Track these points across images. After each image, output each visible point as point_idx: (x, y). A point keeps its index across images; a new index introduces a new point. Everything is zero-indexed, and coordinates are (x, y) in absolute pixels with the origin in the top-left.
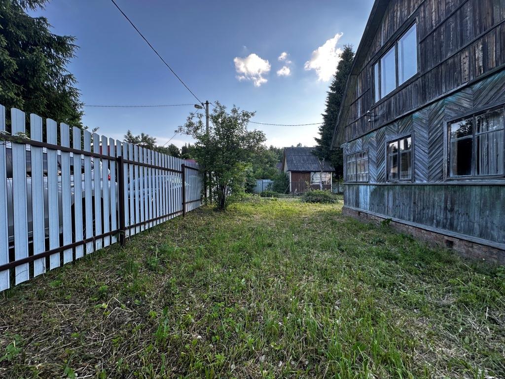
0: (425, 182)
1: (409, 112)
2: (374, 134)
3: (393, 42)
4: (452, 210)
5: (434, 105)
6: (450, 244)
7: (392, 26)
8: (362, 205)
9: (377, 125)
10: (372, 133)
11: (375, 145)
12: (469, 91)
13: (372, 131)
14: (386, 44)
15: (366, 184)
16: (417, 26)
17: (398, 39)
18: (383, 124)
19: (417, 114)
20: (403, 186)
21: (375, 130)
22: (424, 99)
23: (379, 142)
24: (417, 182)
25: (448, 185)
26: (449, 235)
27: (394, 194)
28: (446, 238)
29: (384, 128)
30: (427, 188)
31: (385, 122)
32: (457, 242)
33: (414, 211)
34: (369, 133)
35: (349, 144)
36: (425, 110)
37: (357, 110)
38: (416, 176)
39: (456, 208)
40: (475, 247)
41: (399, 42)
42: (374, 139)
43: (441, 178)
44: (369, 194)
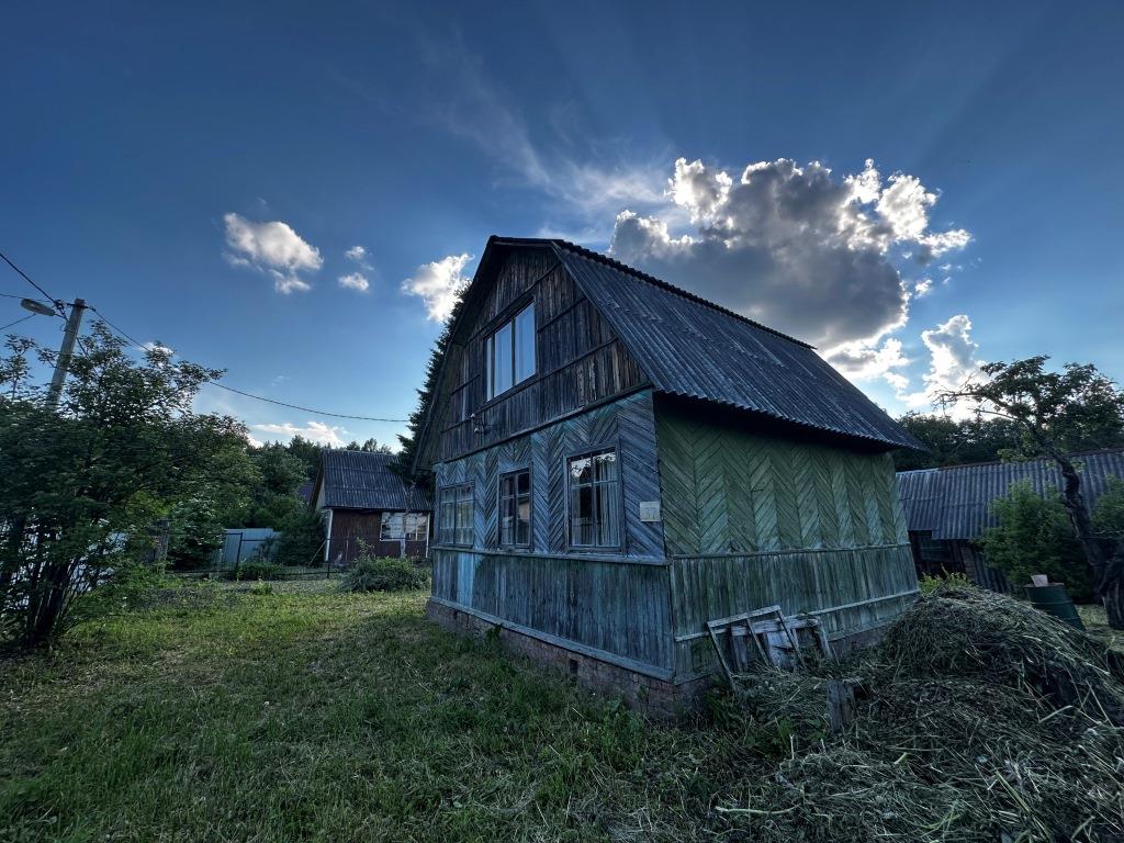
0: (546, 552)
1: (526, 430)
2: (483, 456)
3: (509, 314)
4: (575, 603)
5: (553, 427)
6: (574, 665)
7: (508, 292)
8: (461, 595)
9: (487, 441)
10: (480, 454)
11: (484, 475)
12: (584, 418)
13: (482, 450)
14: (501, 314)
15: (469, 550)
16: (536, 306)
17: (515, 314)
18: (495, 442)
19: (535, 436)
20: (519, 557)
21: (486, 449)
22: (543, 416)
23: (490, 470)
24: (537, 552)
25: (570, 560)
26: (573, 649)
27: (508, 572)
28: (570, 655)
29: (497, 448)
30: (548, 563)
31: (498, 439)
32: (581, 660)
33: (534, 607)
34: (478, 451)
35: (446, 467)
36: (544, 433)
37: (460, 406)
38: (536, 541)
39: (580, 601)
40: (600, 668)
41: (517, 319)
42: (482, 465)
43: (562, 548)
44: (472, 571)
